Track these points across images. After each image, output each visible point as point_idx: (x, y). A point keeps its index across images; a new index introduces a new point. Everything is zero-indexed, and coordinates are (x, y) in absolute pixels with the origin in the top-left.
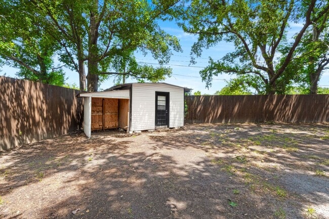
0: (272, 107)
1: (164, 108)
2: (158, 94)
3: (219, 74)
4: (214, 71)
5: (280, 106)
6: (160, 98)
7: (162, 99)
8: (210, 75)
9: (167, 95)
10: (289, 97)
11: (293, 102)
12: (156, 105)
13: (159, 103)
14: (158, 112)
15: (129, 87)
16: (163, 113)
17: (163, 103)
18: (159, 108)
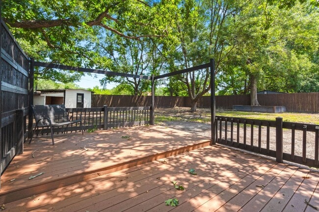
0: (136, 101)
1: (81, 102)
2: (78, 94)
3: (111, 82)
4: (108, 81)
5: (139, 101)
6: (79, 96)
7: (80, 97)
8: (106, 83)
9: (82, 95)
10: (143, 96)
11: (144, 99)
12: (77, 100)
13: (79, 99)
14: (78, 104)
15: (64, 91)
16: (80, 105)
17: (81, 99)
18: (79, 101)
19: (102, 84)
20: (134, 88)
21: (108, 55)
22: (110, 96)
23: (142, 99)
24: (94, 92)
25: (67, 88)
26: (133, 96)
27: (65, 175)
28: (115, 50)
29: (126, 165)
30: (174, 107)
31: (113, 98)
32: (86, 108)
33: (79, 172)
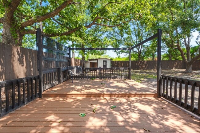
0: (139, 64)
1: (105, 65)
2: (104, 61)
3: (123, 53)
4: (121, 52)
5: (141, 64)
6: (104, 62)
7: (105, 62)
8: (120, 54)
9: (106, 61)
10: (144, 61)
11: (145, 63)
12: (103, 64)
13: (104, 63)
14: (104, 66)
15: (97, 60)
16: (105, 66)
17: (105, 64)
18: (104, 65)
19: (118, 55)
20: (138, 56)
21: (120, 37)
22: (122, 62)
23: (143, 63)
24: (112, 60)
25: (99, 58)
26: (137, 61)
27: (60, 93)
28: (125, 33)
29: (85, 96)
30: (172, 69)
31: (124, 62)
32: (108, 68)
33: (65, 93)
